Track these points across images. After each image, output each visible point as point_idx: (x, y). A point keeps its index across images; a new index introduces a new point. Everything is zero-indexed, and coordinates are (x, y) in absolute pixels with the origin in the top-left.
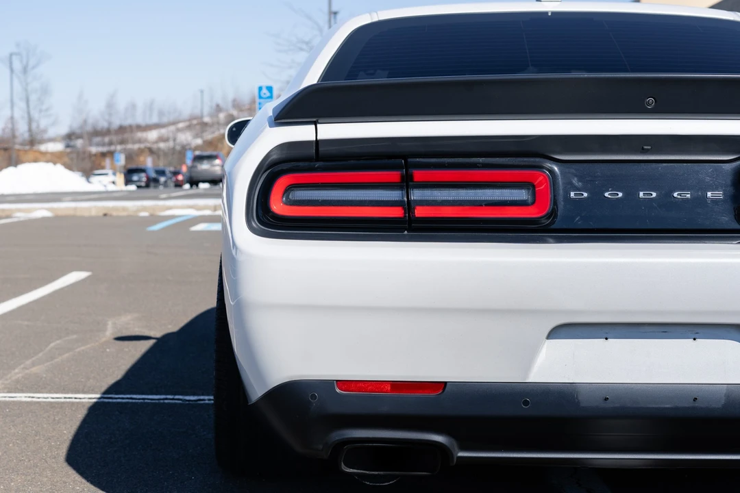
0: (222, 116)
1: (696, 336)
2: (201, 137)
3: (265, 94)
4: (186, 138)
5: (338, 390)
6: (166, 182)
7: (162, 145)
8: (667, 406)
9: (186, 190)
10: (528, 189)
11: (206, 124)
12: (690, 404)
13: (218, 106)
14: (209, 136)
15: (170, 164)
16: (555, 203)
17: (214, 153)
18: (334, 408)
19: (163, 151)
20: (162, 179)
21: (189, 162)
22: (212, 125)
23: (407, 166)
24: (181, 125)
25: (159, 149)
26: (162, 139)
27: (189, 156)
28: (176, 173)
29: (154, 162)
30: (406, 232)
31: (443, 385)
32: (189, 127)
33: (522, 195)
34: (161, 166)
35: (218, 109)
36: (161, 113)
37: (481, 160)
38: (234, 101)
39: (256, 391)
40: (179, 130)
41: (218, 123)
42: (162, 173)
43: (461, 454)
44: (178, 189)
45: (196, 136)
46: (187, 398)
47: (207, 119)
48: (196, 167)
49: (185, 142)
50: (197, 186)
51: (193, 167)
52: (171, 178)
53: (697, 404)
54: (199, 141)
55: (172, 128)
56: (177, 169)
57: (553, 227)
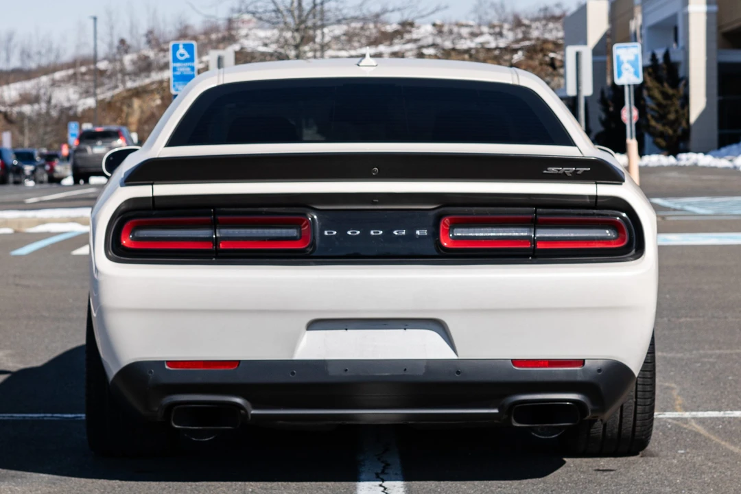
0: (128, 59)
1: (406, 327)
2: (95, 95)
3: (182, 55)
4: (67, 96)
5: (167, 367)
6: (33, 172)
7: (27, 109)
8: (387, 374)
9: (68, 188)
10: (297, 229)
11: (102, 73)
12: (401, 372)
13: (122, 42)
14: (105, 94)
15: (42, 143)
16: (314, 238)
17: (114, 127)
18: (165, 380)
19: (30, 119)
20: (28, 168)
21: (73, 141)
22: (113, 75)
23: (215, 214)
24: (58, 75)
25: (21, 114)
26: (26, 99)
27: (74, 129)
28: (50, 158)
29: (13, 138)
30: (214, 259)
31: (238, 362)
32: (73, 79)
33: (293, 232)
34: (26, 145)
35: (124, 46)
36: (25, 54)
37: (265, 209)
38: (150, 32)
39: (112, 371)
40: (54, 84)
41: (123, 71)
42: (26, 157)
43: (253, 412)
44: (55, 186)
45: (86, 93)
46: (66, 416)
47: (102, 65)
48: (85, 150)
49: (66, 105)
50: (87, 181)
51: (78, 150)
52: (43, 166)
53: (406, 373)
54: (90, 102)
55: (44, 79)
56: (52, 152)
57: (314, 254)
